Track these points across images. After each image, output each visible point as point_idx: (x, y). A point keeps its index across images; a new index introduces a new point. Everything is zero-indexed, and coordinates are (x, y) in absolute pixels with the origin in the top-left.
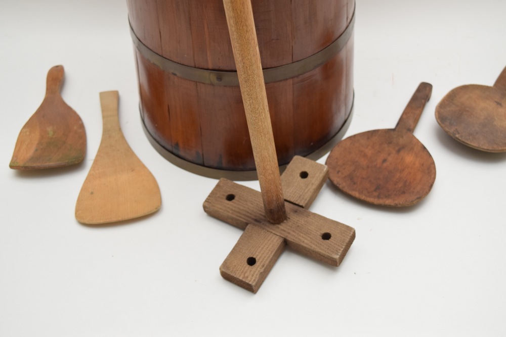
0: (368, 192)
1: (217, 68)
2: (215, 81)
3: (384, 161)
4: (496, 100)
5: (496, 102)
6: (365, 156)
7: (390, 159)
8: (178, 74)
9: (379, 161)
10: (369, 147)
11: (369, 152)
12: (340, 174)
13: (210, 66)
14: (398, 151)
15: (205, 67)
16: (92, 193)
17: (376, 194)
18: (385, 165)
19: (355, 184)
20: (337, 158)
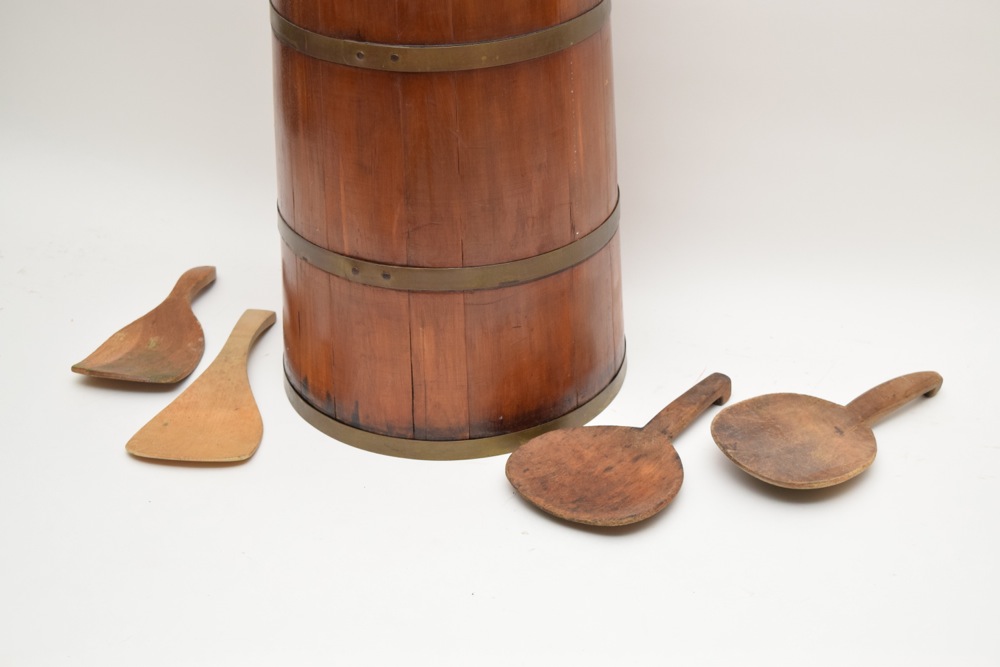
0: (562, 503)
1: (355, 254)
2: (351, 274)
3: (609, 469)
4: (838, 426)
5: (836, 428)
6: (581, 458)
7: (618, 468)
8: (309, 259)
9: (601, 467)
10: (592, 448)
11: (589, 454)
12: (527, 473)
13: (347, 250)
14: (636, 459)
15: (340, 251)
16: (166, 424)
17: (572, 506)
18: (607, 474)
19: (545, 489)
20: (531, 453)
